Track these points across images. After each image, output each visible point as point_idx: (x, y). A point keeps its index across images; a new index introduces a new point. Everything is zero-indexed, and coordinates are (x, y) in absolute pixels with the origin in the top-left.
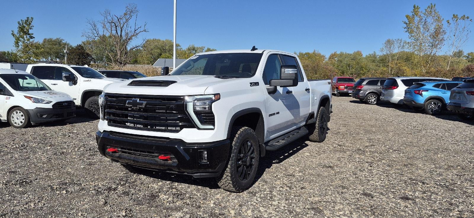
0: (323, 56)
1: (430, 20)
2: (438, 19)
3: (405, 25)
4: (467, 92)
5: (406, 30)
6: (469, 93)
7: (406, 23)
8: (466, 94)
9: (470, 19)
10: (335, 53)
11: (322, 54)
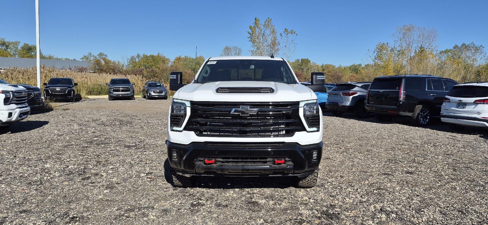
0: (168, 60)
1: (268, 32)
2: (273, 32)
3: (249, 35)
4: (343, 94)
5: (249, 39)
6: (344, 94)
7: (250, 34)
8: (342, 95)
9: (295, 34)
10: (179, 58)
11: (166, 57)
